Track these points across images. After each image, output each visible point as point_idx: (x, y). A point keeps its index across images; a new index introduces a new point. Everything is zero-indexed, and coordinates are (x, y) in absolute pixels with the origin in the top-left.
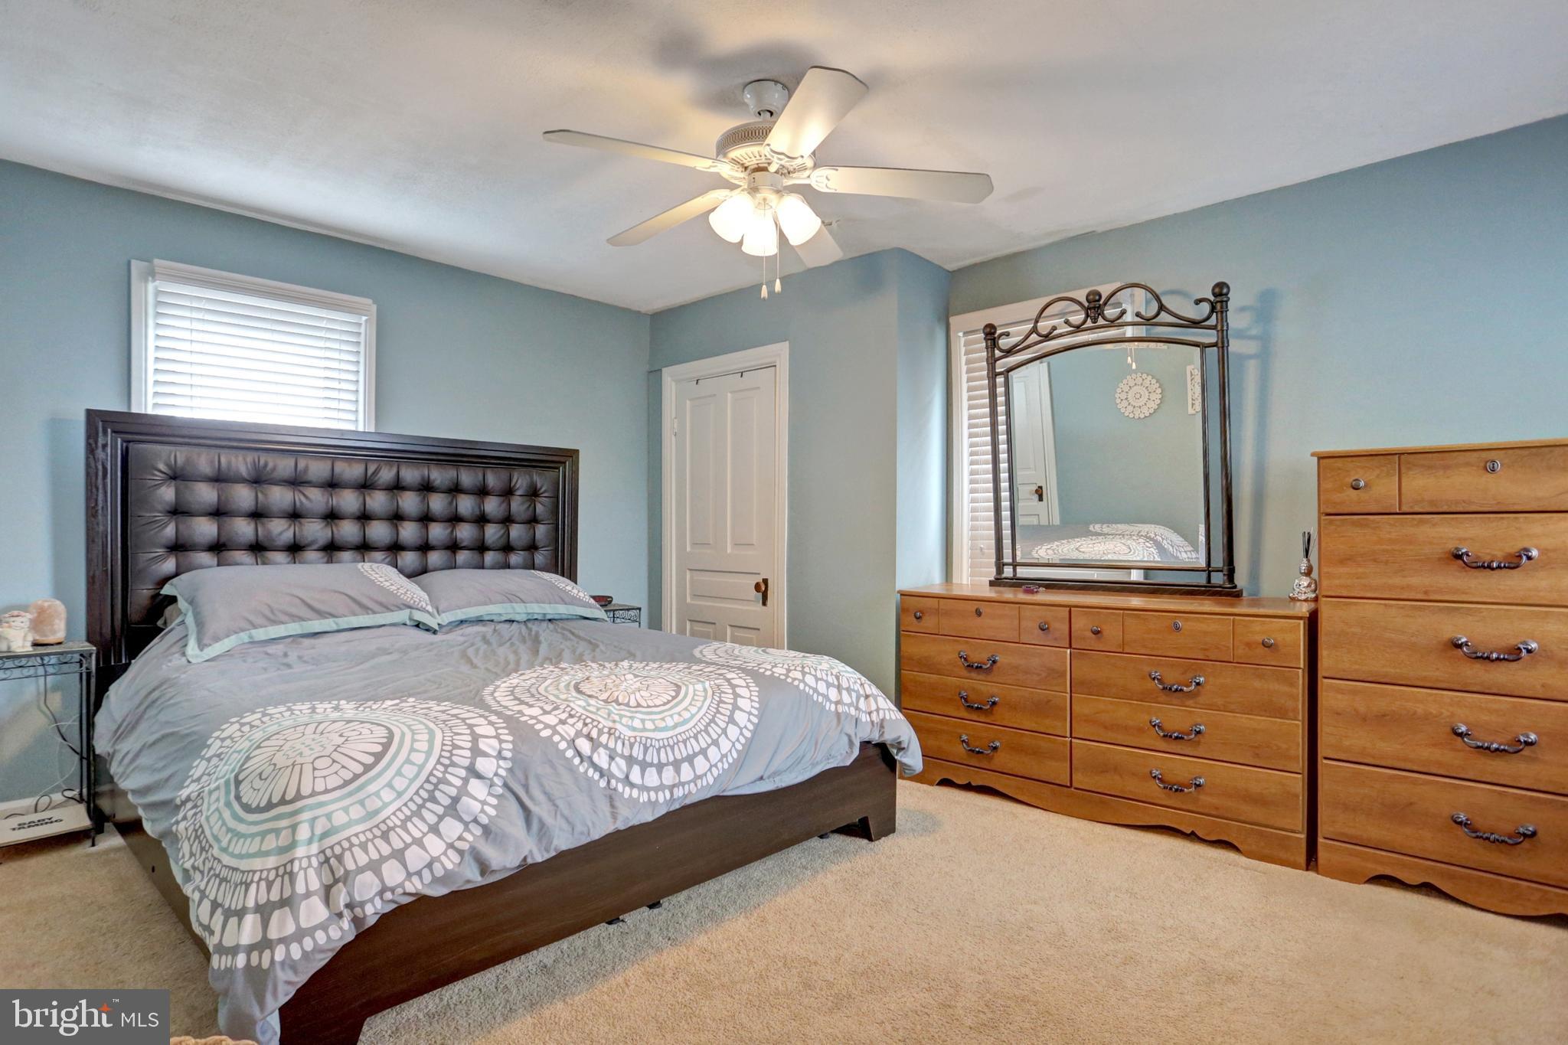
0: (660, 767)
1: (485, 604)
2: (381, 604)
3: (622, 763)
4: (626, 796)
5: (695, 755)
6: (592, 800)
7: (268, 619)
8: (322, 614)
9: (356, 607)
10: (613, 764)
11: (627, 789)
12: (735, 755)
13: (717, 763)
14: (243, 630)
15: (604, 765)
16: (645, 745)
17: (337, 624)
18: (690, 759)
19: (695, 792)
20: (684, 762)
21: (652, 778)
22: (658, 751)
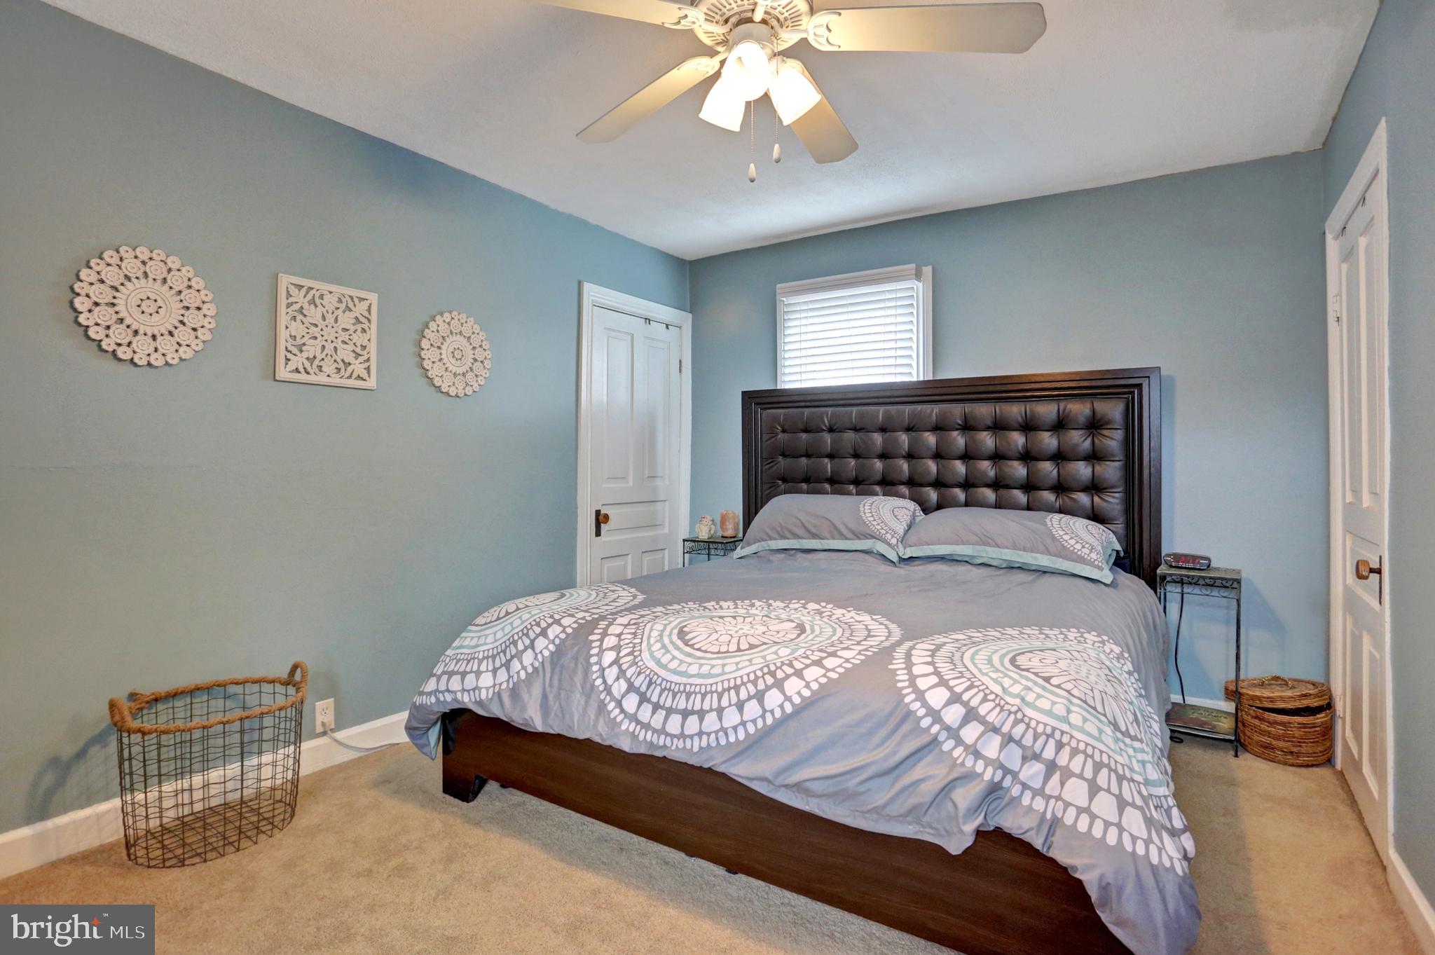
0: (656, 707)
1: (956, 543)
2: (853, 533)
3: (623, 685)
4: (612, 716)
5: (693, 712)
6: (587, 703)
7: (778, 533)
8: (814, 536)
9: (836, 535)
10: (616, 683)
11: (617, 711)
12: (741, 736)
13: (711, 733)
14: (764, 540)
15: (610, 681)
16: (651, 679)
17: (822, 544)
18: (685, 714)
19: (676, 750)
20: (676, 713)
21: (645, 713)
22: (662, 691)
